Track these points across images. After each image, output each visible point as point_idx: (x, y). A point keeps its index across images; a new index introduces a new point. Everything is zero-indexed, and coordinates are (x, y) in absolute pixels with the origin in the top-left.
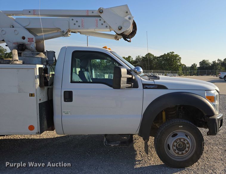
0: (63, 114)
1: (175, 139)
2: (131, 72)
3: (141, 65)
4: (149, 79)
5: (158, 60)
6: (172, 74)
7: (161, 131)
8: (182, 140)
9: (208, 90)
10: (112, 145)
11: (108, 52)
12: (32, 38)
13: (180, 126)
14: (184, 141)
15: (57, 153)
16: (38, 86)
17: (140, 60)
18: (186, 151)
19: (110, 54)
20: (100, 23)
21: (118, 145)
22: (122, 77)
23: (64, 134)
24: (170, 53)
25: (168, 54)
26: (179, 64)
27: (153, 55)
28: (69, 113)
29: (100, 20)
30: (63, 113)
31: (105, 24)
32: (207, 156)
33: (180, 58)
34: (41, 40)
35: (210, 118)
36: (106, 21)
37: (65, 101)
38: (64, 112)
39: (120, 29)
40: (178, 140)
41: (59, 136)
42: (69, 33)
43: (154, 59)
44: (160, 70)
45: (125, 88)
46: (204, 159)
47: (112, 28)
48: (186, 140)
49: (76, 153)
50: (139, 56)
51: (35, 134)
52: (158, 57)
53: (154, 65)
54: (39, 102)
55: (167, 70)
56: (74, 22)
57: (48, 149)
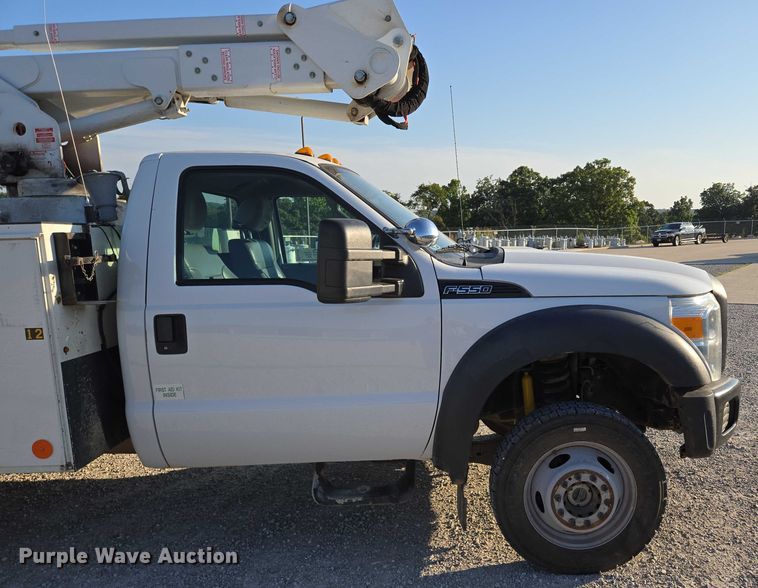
0: (159, 396)
1: (560, 476)
2: (396, 240)
3: (496, 210)
4: (464, 264)
5: (553, 190)
6: (603, 239)
7: (509, 447)
8: (585, 477)
9: (679, 296)
10: (340, 501)
11: (312, 170)
12: (49, 127)
13: (576, 430)
14: (594, 479)
15: (161, 530)
16: (54, 299)
17: (493, 191)
18: (602, 517)
19: (318, 174)
20: (286, 62)
21: (360, 499)
22: (350, 257)
23: (169, 467)
24: (597, 162)
25: (589, 166)
26: (627, 200)
27: (537, 174)
28: (180, 395)
29: (288, 50)
30: (156, 394)
31: (305, 67)
32: (684, 529)
33: (632, 180)
34: (87, 134)
35: (686, 395)
36: (307, 54)
37: (160, 351)
38: (159, 390)
39: (362, 79)
40: (572, 477)
41: (155, 472)
42: (182, 106)
43: (540, 189)
44: (563, 225)
45: (365, 301)
46: (672, 540)
47: (331, 80)
48: (601, 477)
49: (225, 528)
50: (486, 179)
51: (58, 468)
52: (554, 181)
53: (541, 207)
54: (62, 358)
55: (586, 224)
56: (196, 61)
57: (133, 515)
